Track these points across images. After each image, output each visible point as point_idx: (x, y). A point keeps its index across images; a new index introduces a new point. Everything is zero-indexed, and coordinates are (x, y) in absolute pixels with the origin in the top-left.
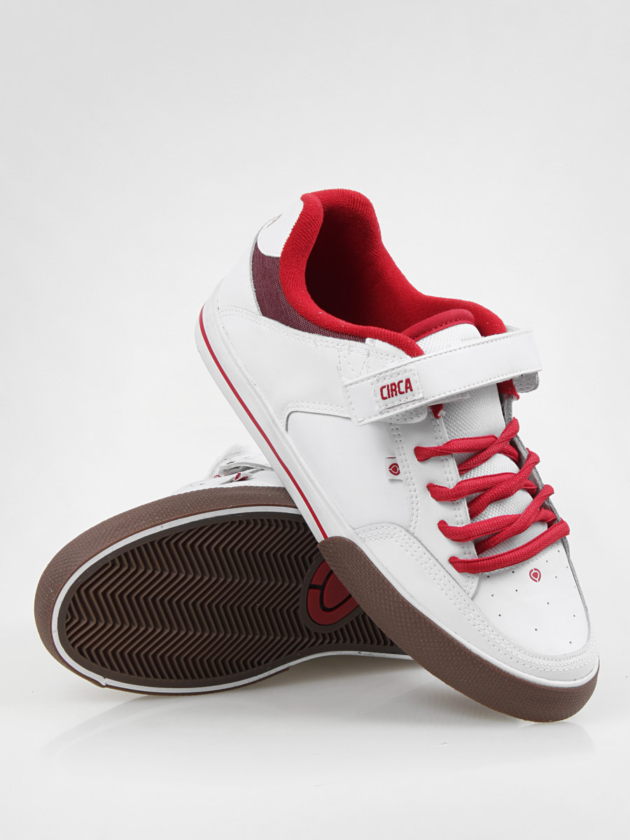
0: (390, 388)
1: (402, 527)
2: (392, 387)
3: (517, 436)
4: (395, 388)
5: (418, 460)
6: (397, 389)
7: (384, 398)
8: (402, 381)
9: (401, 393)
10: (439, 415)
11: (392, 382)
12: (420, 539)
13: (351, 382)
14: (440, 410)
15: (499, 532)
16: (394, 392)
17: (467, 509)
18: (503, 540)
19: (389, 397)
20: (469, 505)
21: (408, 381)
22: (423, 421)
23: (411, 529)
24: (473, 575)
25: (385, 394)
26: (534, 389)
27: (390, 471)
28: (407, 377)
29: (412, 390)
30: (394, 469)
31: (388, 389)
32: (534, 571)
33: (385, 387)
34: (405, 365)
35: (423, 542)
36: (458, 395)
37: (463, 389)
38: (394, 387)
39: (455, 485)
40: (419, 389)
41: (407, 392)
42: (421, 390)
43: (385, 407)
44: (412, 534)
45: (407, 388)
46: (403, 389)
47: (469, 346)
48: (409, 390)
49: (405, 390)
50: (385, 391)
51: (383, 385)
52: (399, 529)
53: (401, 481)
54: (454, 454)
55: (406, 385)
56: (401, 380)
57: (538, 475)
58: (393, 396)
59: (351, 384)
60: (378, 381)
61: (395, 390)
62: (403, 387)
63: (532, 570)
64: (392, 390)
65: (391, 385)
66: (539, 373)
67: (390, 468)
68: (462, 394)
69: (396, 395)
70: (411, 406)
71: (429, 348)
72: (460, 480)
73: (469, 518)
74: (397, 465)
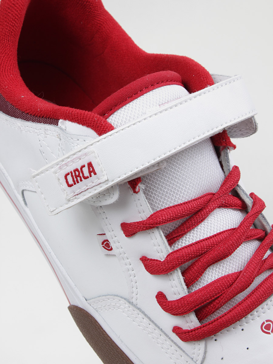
0: (74, 174)
1: (125, 299)
2: (75, 173)
3: (238, 185)
4: (79, 174)
5: (126, 236)
6: (81, 175)
7: (70, 186)
8: (84, 166)
9: (86, 178)
10: (137, 190)
11: (75, 168)
12: (143, 309)
13: (36, 172)
14: (136, 184)
15: (219, 297)
16: (79, 178)
17: (182, 278)
18: (224, 304)
19: (75, 184)
20: (183, 274)
21: (90, 165)
22: (116, 201)
23: (134, 300)
24: (199, 342)
25: (71, 181)
26: (253, 133)
27: (104, 247)
28: (89, 161)
29: (95, 174)
30: (106, 245)
31: (72, 176)
32: (266, 323)
33: (68, 174)
34: (85, 148)
35: (146, 313)
36: (153, 166)
37: (158, 159)
38: (77, 173)
39: (165, 257)
40: (102, 172)
41: (91, 176)
42: (105, 172)
43: (72, 194)
44: (135, 306)
45: (90, 172)
46: (86, 173)
47: (156, 114)
48: (92, 174)
49: (88, 175)
50: (70, 178)
51: (67, 173)
52: (123, 301)
53: (115, 255)
54: (160, 226)
55: (89, 169)
56: (82, 164)
57: (265, 219)
58: (78, 182)
59: (38, 175)
60: (60, 168)
61: (79, 176)
62: (86, 171)
63: (264, 323)
64: (76, 177)
65: (75, 171)
66: (255, 116)
67: (103, 244)
68: (158, 163)
69: (81, 180)
70: (99, 189)
71: (120, 121)
72: (171, 251)
73: (185, 287)
74: (108, 241)
